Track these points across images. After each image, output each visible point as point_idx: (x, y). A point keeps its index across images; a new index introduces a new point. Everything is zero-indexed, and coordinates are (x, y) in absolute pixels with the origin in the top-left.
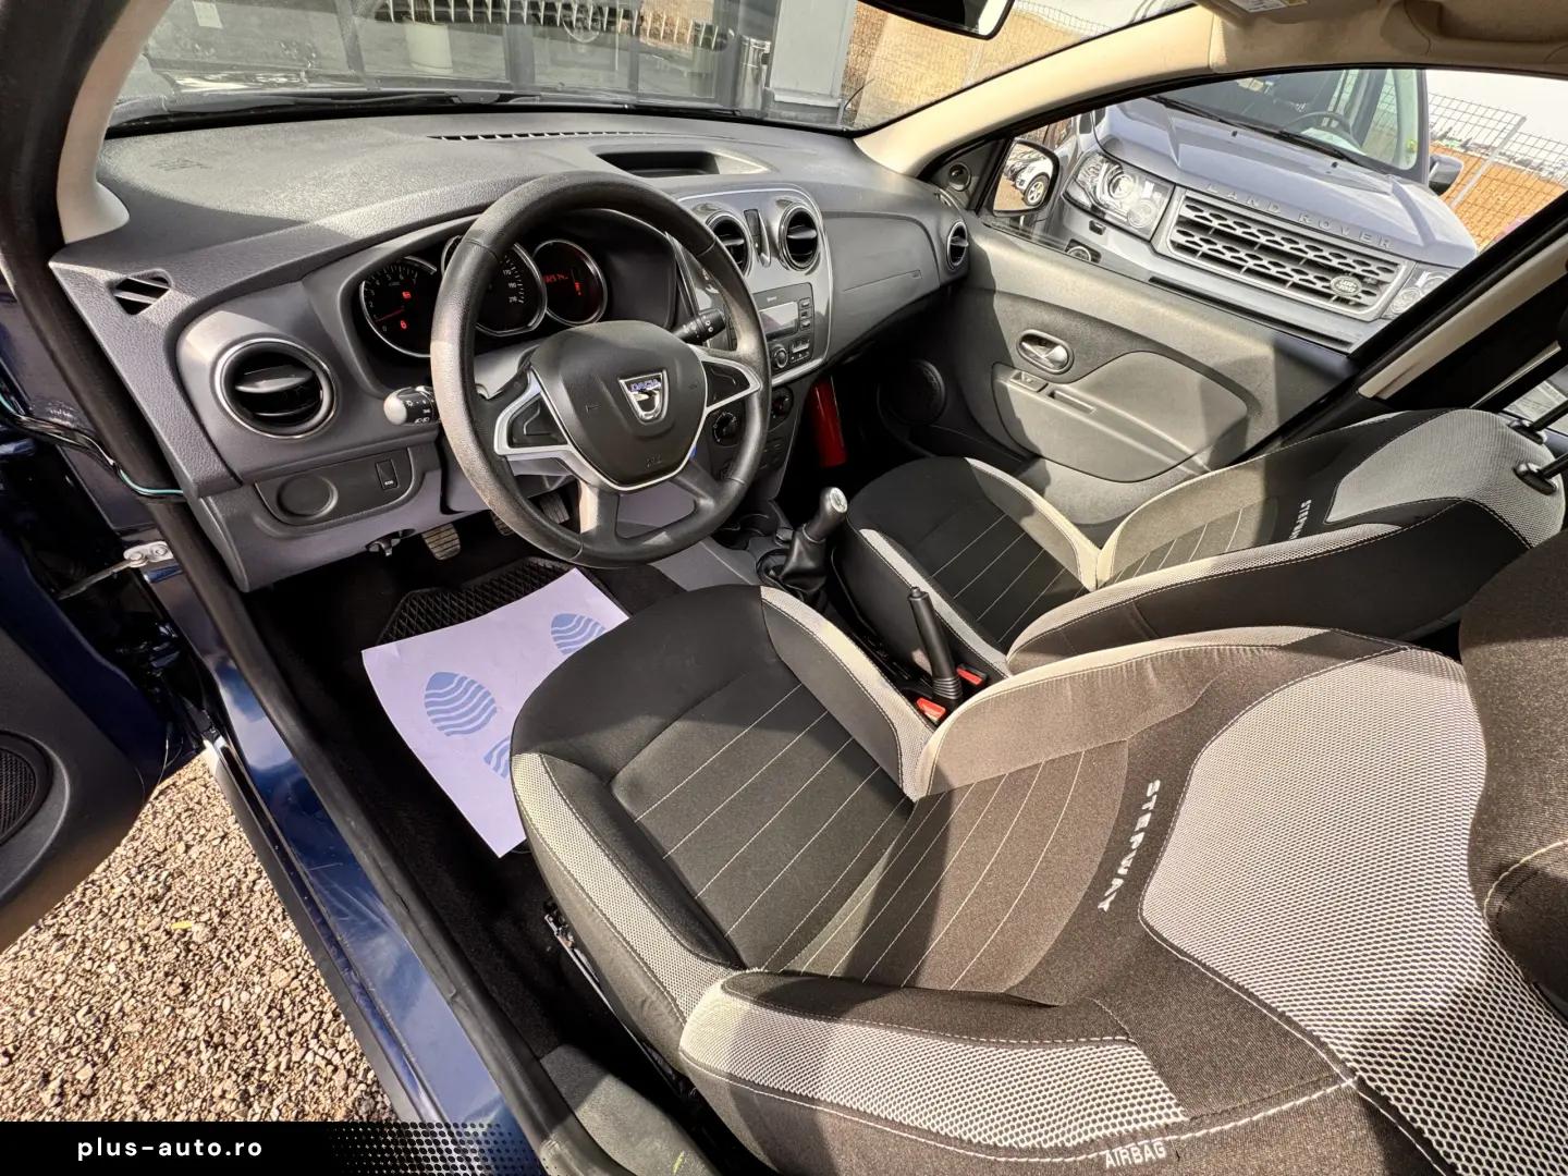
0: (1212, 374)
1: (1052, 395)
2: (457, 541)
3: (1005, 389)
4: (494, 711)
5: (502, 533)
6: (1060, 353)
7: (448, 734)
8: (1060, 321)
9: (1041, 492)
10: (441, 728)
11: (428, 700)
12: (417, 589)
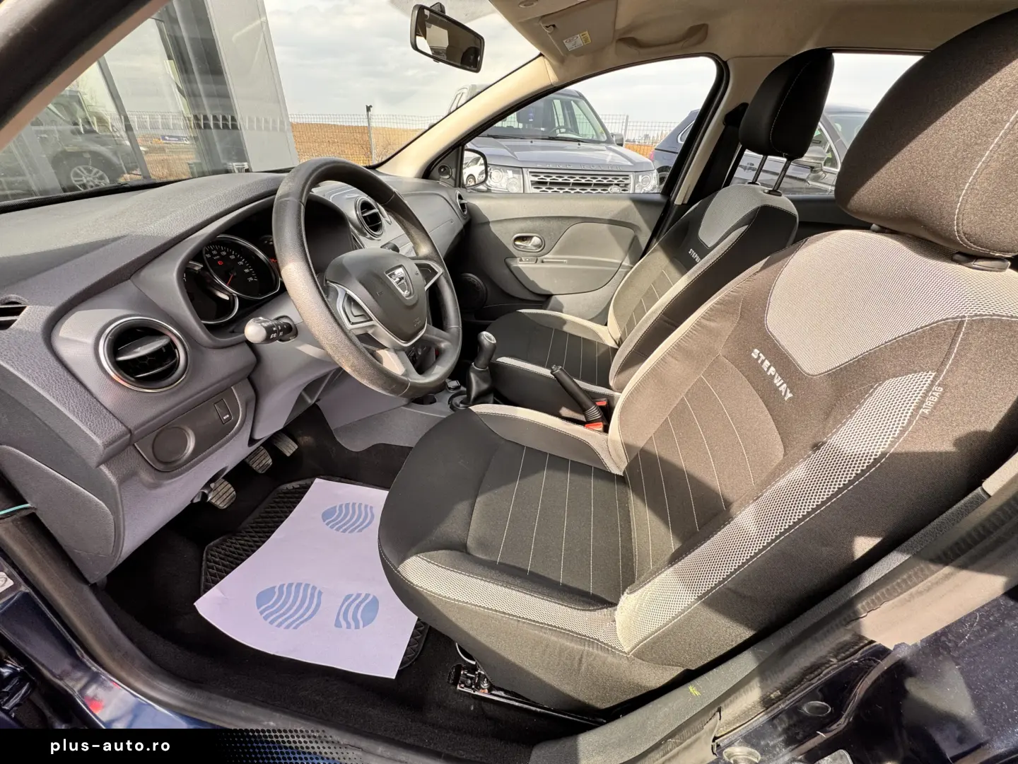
0: (612, 222)
1: (543, 262)
2: (232, 489)
3: (518, 268)
4: (320, 593)
5: (260, 472)
6: (536, 240)
7: (295, 628)
8: (529, 224)
9: (562, 312)
10: (288, 627)
11: (265, 614)
12: (211, 542)
